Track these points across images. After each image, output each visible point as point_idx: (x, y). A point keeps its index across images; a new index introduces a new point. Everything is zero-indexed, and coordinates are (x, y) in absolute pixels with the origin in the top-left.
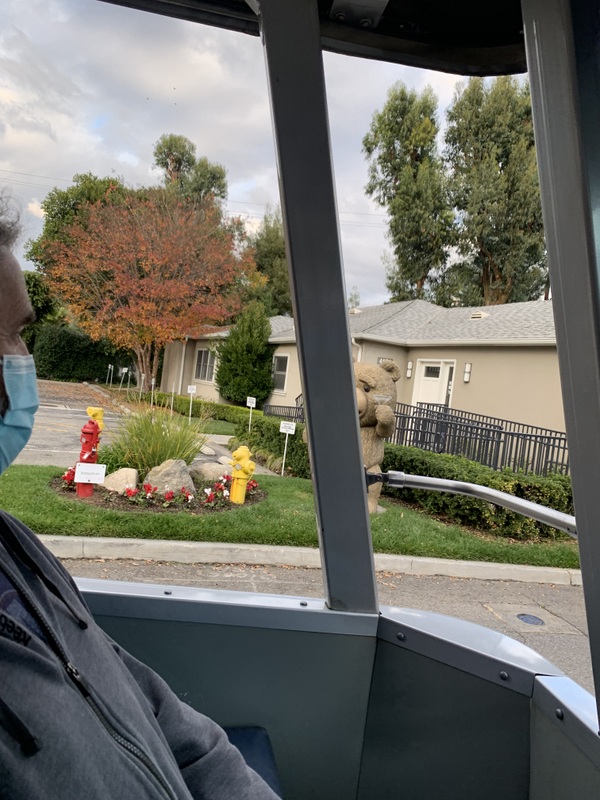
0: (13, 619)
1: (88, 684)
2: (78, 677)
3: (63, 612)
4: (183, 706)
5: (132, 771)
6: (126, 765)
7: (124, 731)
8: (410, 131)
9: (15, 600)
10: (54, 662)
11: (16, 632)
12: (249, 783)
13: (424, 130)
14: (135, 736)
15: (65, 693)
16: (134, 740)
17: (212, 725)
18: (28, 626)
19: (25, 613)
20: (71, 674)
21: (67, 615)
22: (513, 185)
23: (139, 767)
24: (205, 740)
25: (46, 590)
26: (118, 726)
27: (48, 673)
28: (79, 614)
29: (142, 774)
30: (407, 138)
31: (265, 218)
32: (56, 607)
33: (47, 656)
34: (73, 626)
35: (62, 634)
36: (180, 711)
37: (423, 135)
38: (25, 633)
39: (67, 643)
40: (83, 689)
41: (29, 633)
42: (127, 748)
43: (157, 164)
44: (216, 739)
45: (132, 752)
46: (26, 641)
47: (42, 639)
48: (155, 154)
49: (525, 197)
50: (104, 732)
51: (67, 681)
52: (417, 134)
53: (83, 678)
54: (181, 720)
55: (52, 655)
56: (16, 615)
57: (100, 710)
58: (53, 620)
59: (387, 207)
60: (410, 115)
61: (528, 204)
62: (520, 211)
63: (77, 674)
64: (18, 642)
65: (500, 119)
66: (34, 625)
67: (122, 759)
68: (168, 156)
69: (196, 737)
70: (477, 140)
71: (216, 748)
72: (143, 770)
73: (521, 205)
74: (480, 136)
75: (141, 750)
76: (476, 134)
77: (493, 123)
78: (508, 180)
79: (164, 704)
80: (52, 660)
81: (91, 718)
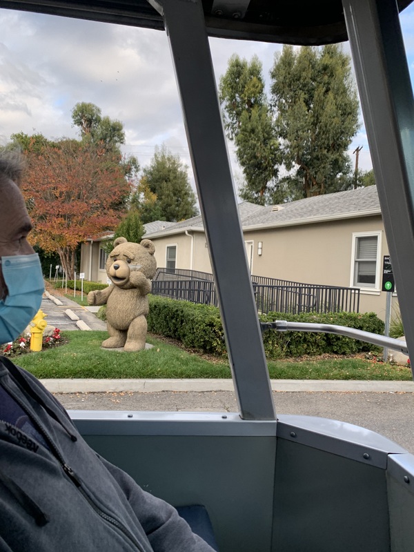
0: (26, 435)
1: (79, 478)
2: (72, 474)
3: (60, 430)
4: (145, 493)
5: (114, 536)
6: (109, 532)
7: (106, 510)
8: (244, 87)
9: (27, 422)
10: (56, 463)
11: (28, 443)
12: (195, 543)
13: (254, 86)
14: (113, 512)
15: (63, 484)
16: (113, 515)
17: (167, 505)
18: (36, 439)
19: (34, 431)
20: (67, 471)
21: (63, 432)
22: (318, 119)
23: (118, 533)
24: (163, 515)
25: (48, 415)
26: (102, 507)
27: (52, 471)
28: (71, 432)
29: (121, 537)
30: (242, 92)
31: (156, 155)
32: (55, 427)
33: (50, 459)
34: (67, 440)
35: (59, 445)
36: (143, 497)
37: (252, 89)
38: (34, 444)
39: (63, 451)
40: (76, 482)
41: (38, 444)
42: (108, 521)
43: (75, 124)
44: (170, 514)
45: (113, 524)
46: (35, 449)
47: (46, 448)
48: (73, 117)
49: (326, 126)
50: (92, 510)
51: (64, 476)
52: (249, 89)
53: (75, 475)
54: (145, 502)
55: (54, 458)
56: (28, 432)
57: (89, 496)
58: (53, 435)
59: (234, 141)
60: (242, 76)
61: (328, 131)
62: (324, 136)
63: (71, 471)
64: (31, 450)
65: (304, 74)
66: (41, 439)
67: (105, 528)
68: (82, 118)
69: (155, 513)
70: (291, 90)
71: (170, 519)
72: (120, 535)
73: (324, 132)
74: (292, 87)
75: (119, 522)
76: (290, 86)
77: (300, 77)
78: (314, 116)
79: (132, 492)
80: (54, 462)
81: (82, 501)
